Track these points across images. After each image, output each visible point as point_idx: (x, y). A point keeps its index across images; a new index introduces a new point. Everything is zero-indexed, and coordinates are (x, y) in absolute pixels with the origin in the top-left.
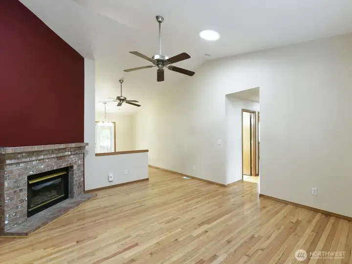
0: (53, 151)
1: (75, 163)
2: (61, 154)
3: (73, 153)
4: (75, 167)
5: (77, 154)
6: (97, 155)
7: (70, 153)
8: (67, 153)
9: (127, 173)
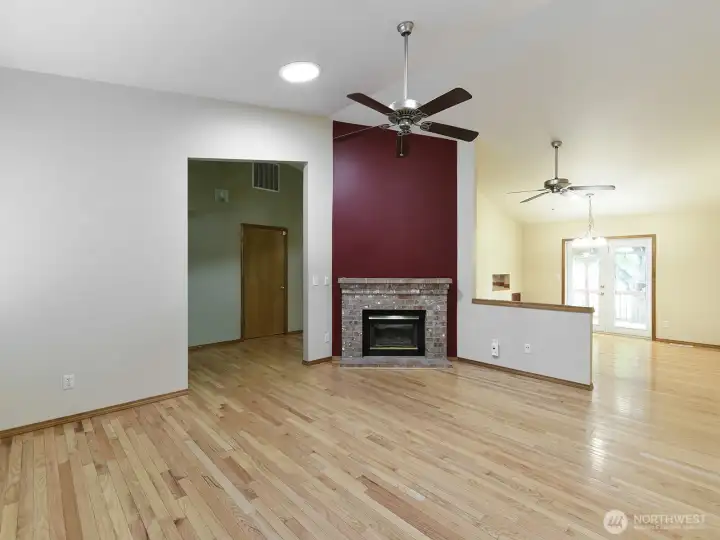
0: (390, 286)
1: (430, 308)
2: (404, 292)
3: (425, 292)
4: (429, 314)
5: (431, 294)
6: (475, 301)
7: (418, 292)
8: (413, 291)
9: (527, 351)
